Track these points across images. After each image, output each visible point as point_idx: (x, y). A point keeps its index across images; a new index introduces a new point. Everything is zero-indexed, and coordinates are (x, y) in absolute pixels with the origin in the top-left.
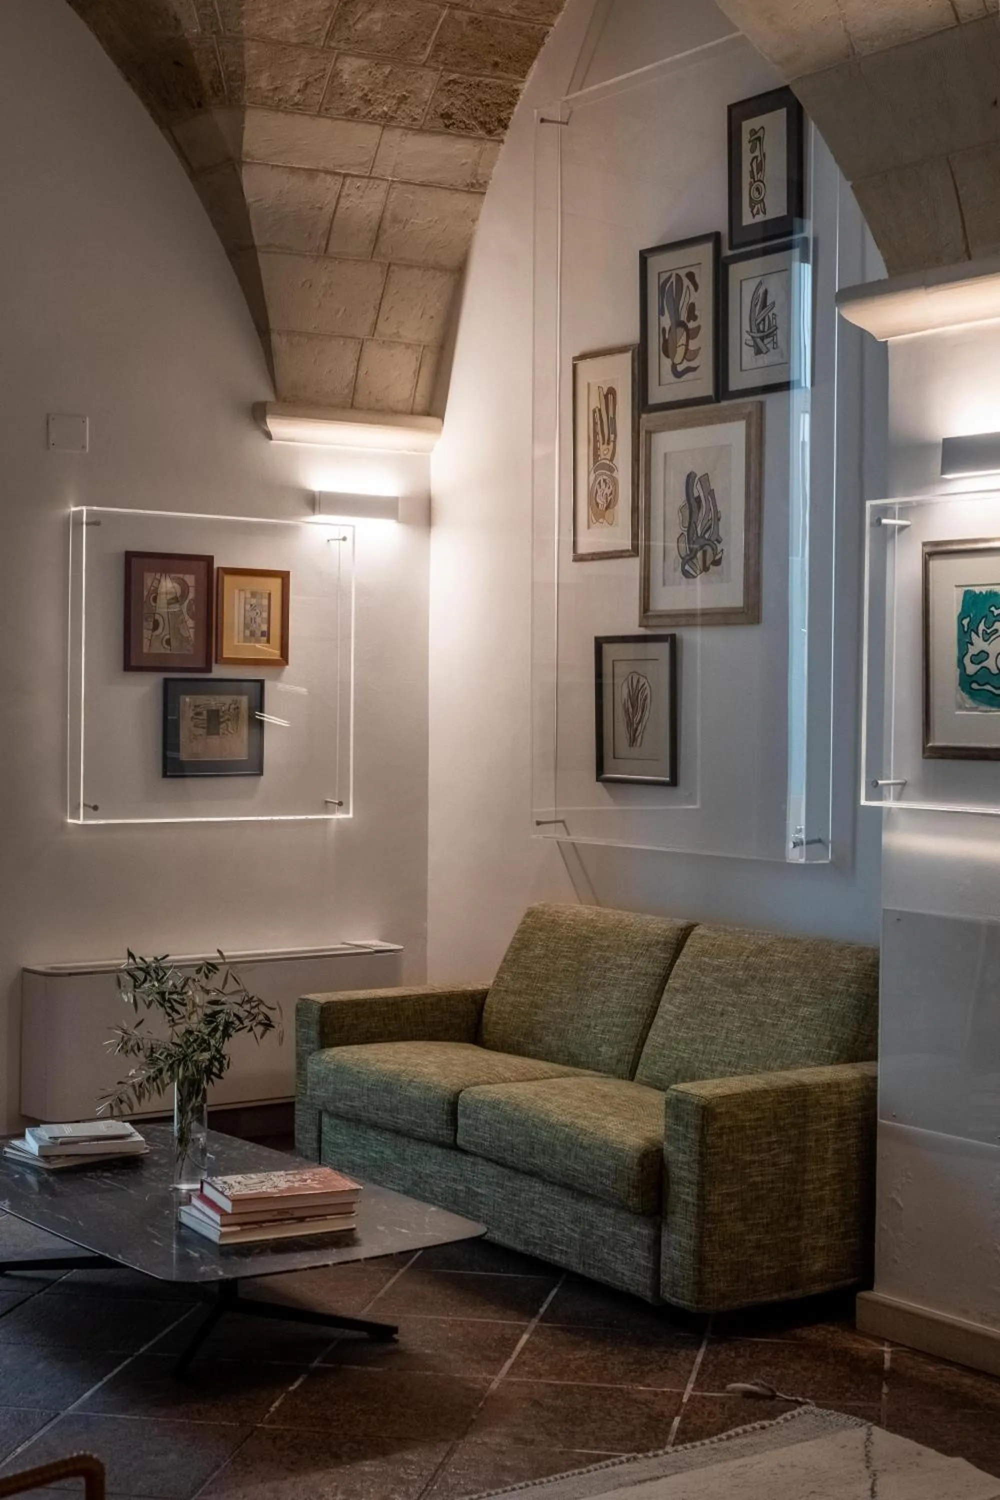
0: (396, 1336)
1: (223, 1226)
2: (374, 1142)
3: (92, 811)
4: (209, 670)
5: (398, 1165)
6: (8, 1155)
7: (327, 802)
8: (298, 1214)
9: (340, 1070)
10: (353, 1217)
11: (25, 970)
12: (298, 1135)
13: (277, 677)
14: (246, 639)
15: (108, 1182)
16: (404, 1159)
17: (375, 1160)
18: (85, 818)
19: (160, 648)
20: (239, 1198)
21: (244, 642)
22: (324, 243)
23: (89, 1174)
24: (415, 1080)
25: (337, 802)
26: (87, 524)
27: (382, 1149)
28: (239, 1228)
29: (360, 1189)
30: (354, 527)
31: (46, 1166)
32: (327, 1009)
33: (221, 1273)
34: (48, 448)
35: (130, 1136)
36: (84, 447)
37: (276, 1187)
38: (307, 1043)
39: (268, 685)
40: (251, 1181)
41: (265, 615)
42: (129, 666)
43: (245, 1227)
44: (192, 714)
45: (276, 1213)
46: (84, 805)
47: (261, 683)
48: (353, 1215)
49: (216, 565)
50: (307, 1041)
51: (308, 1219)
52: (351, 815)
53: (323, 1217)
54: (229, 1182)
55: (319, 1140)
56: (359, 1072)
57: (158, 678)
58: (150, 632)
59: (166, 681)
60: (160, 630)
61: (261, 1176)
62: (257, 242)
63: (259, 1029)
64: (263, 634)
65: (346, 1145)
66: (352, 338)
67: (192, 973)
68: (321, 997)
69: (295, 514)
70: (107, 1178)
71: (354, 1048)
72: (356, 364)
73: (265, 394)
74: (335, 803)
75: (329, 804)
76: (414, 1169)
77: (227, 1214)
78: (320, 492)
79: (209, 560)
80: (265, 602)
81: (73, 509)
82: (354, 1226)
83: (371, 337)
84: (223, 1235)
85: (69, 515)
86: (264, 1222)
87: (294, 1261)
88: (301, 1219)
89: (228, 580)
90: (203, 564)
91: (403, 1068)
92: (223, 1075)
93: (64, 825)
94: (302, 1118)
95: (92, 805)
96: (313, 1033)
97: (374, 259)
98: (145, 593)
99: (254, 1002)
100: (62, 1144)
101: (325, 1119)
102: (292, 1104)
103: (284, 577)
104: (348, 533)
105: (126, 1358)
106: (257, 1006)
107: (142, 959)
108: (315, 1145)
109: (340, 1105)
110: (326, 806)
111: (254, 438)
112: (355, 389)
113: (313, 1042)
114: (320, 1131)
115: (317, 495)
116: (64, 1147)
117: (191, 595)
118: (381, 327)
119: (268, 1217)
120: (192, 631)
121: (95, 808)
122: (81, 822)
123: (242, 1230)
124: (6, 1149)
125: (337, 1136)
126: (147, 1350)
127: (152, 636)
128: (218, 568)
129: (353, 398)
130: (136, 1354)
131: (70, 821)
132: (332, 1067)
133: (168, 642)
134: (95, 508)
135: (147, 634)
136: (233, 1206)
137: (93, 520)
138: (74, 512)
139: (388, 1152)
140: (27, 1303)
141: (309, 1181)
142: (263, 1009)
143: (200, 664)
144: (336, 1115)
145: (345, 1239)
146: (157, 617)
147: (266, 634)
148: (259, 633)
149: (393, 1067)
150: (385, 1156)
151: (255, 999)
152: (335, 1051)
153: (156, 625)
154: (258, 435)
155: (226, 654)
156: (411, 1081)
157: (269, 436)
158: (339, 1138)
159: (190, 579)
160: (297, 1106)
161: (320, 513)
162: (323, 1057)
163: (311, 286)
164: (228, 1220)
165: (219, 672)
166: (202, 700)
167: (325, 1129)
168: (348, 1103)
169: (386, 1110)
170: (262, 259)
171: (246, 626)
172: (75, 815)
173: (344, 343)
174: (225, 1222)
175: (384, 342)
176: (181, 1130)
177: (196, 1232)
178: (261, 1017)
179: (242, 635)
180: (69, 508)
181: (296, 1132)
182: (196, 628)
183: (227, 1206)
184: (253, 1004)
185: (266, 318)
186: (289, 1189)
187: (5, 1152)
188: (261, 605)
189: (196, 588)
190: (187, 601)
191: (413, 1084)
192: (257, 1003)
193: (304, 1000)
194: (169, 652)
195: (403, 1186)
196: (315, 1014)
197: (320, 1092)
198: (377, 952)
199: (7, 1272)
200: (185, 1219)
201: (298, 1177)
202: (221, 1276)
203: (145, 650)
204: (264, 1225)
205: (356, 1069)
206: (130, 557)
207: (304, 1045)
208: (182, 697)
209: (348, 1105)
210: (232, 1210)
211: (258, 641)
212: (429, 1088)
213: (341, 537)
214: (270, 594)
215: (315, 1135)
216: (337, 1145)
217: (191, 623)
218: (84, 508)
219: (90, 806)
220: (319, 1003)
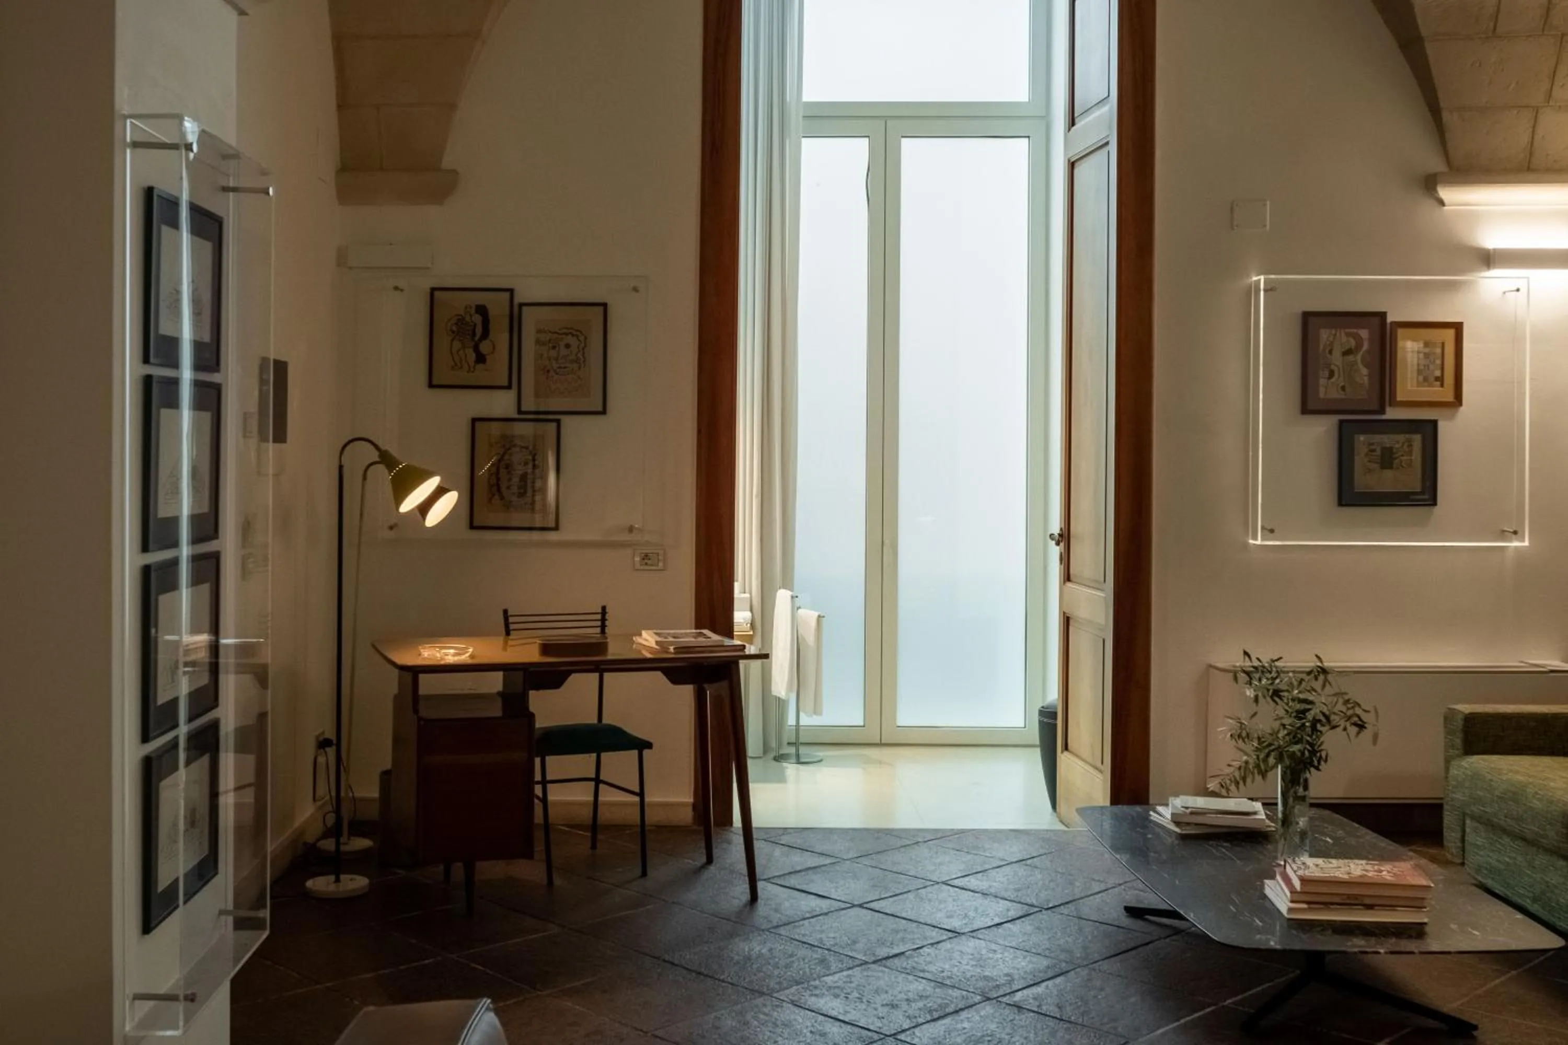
0: (1475, 1033)
1: (1292, 902)
2: (1509, 848)
3: (1268, 533)
4: (1382, 411)
5: (1529, 872)
6: (1152, 818)
7: (1504, 531)
8: (1367, 901)
9: (1476, 776)
10: (1424, 911)
11: (1211, 666)
12: (1446, 833)
13: (1452, 418)
14: (1419, 384)
15: (1224, 850)
16: (1534, 867)
17: (1508, 864)
18: (1263, 539)
19: (1335, 394)
20: (1310, 878)
21: (1418, 386)
22: (1492, 25)
23: (1211, 843)
24: (1540, 792)
25: (1512, 530)
26: (1266, 291)
27: (1514, 855)
28: (1305, 906)
29: (1430, 887)
30: (1528, 278)
31: (1177, 830)
32: (1471, 720)
33: (1272, 943)
34: (1233, 229)
35: (1255, 813)
36: (1265, 226)
37: (1349, 873)
38: (1453, 749)
39: (1441, 425)
40: (1331, 865)
41: (1438, 362)
42: (1306, 410)
43: (1312, 906)
44: (1366, 450)
45: (1345, 897)
46: (1263, 528)
47: (1434, 423)
48: (1425, 910)
49: (1390, 319)
50: (1453, 747)
51: (1377, 908)
52: (1526, 543)
53: (1392, 907)
54: (1308, 863)
55: (1463, 839)
56: (1491, 780)
57: (1333, 420)
58: (1326, 380)
59: (1341, 422)
60: (1333, 380)
61: (1341, 862)
62: (1424, 31)
63: (1353, 730)
64: (1437, 379)
65: (1485, 848)
66: (1527, 107)
67: (1304, 676)
68: (1466, 708)
69: (1471, 270)
70: (1224, 847)
71: (1494, 758)
72: (1531, 130)
73: (1436, 164)
74: (1509, 532)
75: (1506, 533)
76: (1542, 878)
77: (1296, 892)
78: (1494, 250)
79: (1383, 315)
80: (1439, 351)
81: (1255, 278)
82: (1426, 920)
83: (1547, 104)
84: (1290, 910)
85: (1251, 287)
86: (1332, 904)
87: (1349, 944)
88: (1370, 907)
89: (1400, 332)
90: (1376, 320)
91: (1531, 780)
92: (1320, 767)
93: (1246, 545)
94: (1449, 819)
95: (1269, 528)
96: (1458, 742)
97: (1545, 33)
98: (1321, 347)
99: (1350, 703)
100: (1192, 813)
101: (1468, 822)
102: (1440, 806)
103: (1458, 327)
104: (1522, 284)
105: (1209, 1006)
106: (1353, 707)
107: (1258, 659)
108: (1459, 844)
109: (1473, 808)
110: (1503, 535)
111: (1427, 204)
112: (1531, 154)
113: (1458, 749)
114: (1464, 831)
115: (1492, 252)
116: (1193, 816)
117: (1366, 346)
118: (1555, 93)
119: (1337, 900)
120: (1366, 379)
121: (1272, 531)
122: (1259, 542)
123: (1309, 908)
124: (1151, 813)
125: (1478, 838)
126: (1233, 1003)
127: (1328, 383)
128: (1392, 323)
129: (1529, 162)
130: (1221, 1004)
131: (1251, 541)
132: (1470, 773)
133: (1343, 388)
134: (1273, 276)
135: (1322, 382)
136: (1302, 884)
137: (1269, 287)
138: (1255, 281)
139: (1520, 858)
140: (1150, 945)
141: (1384, 873)
142: (1358, 711)
143: (1375, 406)
144: (1473, 818)
145: (1417, 931)
146: (1333, 367)
147: (1440, 380)
148: (1432, 379)
149: (1521, 778)
150: (1518, 862)
151: (1351, 701)
152: (1475, 758)
153: (1332, 374)
154: (1431, 203)
155: (1400, 397)
156: (1536, 793)
157: (1442, 203)
158: (1480, 841)
159: (1364, 334)
160: (1446, 807)
161: (1494, 267)
162: (1463, 764)
163: (1480, 66)
164: (1296, 898)
165: (1392, 414)
166: (1377, 438)
167: (1468, 830)
168: (1482, 808)
169: (1513, 819)
170: (1430, 48)
171: (1419, 372)
172: (1255, 538)
173: (1518, 113)
174: (1295, 899)
175: (1560, 107)
176: (1284, 813)
177: (1273, 905)
178: (1356, 719)
179: (1415, 381)
180: (1251, 278)
181: (1445, 830)
182: (1370, 376)
183: (1297, 884)
184: (1349, 706)
185: (1437, 98)
186: (1361, 876)
187: (1150, 815)
188: (1434, 353)
189: (1371, 340)
190: (1361, 352)
191: (1538, 796)
192: (1352, 705)
193: (1449, 709)
194: (1343, 397)
195: (1533, 893)
196: (1459, 723)
197: (1458, 796)
198: (1552, 671)
199: (1147, 917)
200: (1268, 892)
201: (1376, 867)
202: (1272, 946)
203: (1322, 395)
204: (1332, 907)
205: (1489, 777)
206: (1307, 317)
207: (1451, 751)
208: (1356, 436)
209: (1481, 810)
210: (1301, 888)
211: (1430, 385)
212: (1551, 802)
213: (1515, 289)
214: (1443, 344)
215: (1459, 835)
216: (1478, 847)
217: (1365, 371)
218: (1262, 278)
219: (1266, 529)
220: (1462, 713)
